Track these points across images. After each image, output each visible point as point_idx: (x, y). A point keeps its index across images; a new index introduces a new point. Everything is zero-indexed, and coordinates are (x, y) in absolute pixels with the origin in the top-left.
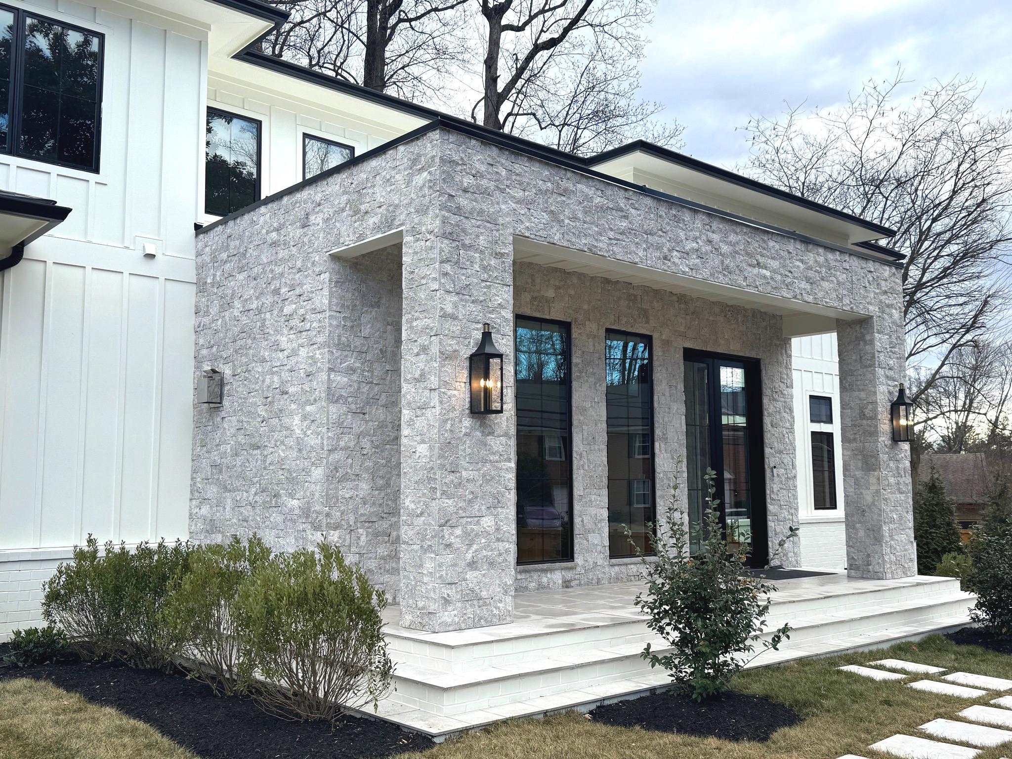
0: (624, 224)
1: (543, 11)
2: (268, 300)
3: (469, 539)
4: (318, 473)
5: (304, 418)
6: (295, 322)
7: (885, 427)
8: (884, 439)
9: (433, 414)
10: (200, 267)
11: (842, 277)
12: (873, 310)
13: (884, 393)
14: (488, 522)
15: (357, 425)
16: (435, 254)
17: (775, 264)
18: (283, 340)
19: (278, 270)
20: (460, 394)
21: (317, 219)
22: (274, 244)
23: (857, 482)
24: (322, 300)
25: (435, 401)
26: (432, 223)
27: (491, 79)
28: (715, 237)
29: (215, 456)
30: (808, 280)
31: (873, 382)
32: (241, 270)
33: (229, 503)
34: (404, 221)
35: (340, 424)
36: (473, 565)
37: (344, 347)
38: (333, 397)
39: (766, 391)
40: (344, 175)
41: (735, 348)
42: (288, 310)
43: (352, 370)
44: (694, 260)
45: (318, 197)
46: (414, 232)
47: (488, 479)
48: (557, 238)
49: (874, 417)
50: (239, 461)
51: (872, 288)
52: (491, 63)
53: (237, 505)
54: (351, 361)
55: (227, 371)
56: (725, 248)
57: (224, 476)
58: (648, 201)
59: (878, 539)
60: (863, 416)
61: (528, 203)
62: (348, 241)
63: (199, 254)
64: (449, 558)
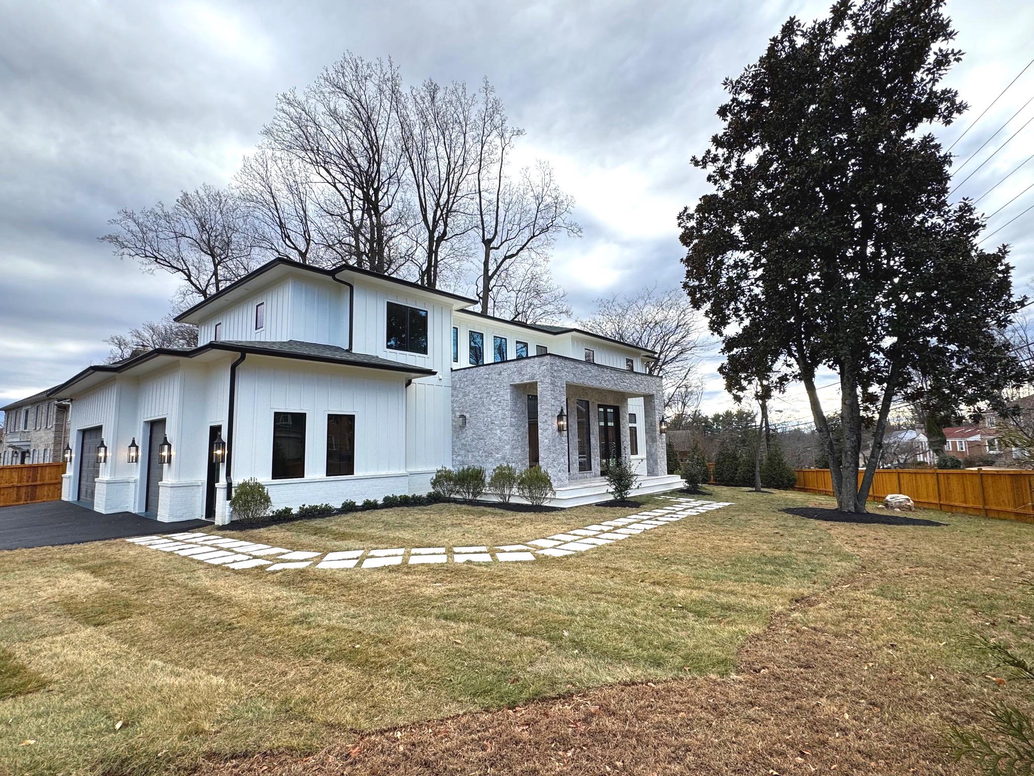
0: (590, 375)
1: (506, 240)
2: (485, 395)
3: (559, 464)
4: (508, 447)
5: (501, 431)
6: (497, 403)
7: (658, 429)
8: (658, 433)
9: (550, 432)
10: (453, 382)
11: (646, 383)
12: (655, 392)
13: (658, 419)
14: (562, 460)
15: (517, 433)
16: (549, 389)
17: (628, 381)
18: (492, 408)
19: (489, 386)
20: (556, 426)
21: (505, 374)
22: (486, 379)
23: (650, 447)
24: (508, 397)
25: (550, 428)
26: (548, 380)
27: (486, 270)
28: (612, 375)
29: (463, 441)
30: (637, 385)
31: (655, 415)
32: (472, 385)
33: (470, 456)
34: (538, 378)
35: (513, 433)
36: (559, 471)
37: (514, 411)
38: (512, 426)
39: (621, 417)
40: (515, 362)
41: (612, 403)
42: (493, 399)
43: (516, 417)
44: (608, 383)
45: (505, 367)
46: (541, 382)
47: (562, 449)
48: (575, 381)
49: (655, 426)
50: (474, 443)
51: (654, 386)
52: (486, 264)
53: (473, 456)
54: (515, 415)
55: (467, 415)
56: (615, 378)
57: (468, 447)
58: (596, 367)
59: (657, 464)
60: (651, 425)
61: (568, 372)
62: (518, 382)
63: (452, 378)
64: (555, 469)
